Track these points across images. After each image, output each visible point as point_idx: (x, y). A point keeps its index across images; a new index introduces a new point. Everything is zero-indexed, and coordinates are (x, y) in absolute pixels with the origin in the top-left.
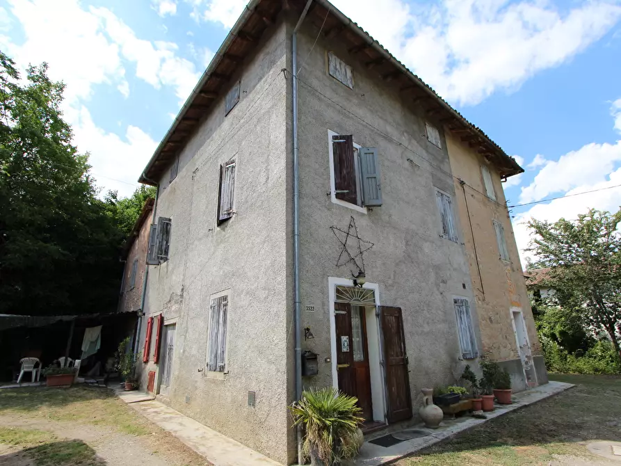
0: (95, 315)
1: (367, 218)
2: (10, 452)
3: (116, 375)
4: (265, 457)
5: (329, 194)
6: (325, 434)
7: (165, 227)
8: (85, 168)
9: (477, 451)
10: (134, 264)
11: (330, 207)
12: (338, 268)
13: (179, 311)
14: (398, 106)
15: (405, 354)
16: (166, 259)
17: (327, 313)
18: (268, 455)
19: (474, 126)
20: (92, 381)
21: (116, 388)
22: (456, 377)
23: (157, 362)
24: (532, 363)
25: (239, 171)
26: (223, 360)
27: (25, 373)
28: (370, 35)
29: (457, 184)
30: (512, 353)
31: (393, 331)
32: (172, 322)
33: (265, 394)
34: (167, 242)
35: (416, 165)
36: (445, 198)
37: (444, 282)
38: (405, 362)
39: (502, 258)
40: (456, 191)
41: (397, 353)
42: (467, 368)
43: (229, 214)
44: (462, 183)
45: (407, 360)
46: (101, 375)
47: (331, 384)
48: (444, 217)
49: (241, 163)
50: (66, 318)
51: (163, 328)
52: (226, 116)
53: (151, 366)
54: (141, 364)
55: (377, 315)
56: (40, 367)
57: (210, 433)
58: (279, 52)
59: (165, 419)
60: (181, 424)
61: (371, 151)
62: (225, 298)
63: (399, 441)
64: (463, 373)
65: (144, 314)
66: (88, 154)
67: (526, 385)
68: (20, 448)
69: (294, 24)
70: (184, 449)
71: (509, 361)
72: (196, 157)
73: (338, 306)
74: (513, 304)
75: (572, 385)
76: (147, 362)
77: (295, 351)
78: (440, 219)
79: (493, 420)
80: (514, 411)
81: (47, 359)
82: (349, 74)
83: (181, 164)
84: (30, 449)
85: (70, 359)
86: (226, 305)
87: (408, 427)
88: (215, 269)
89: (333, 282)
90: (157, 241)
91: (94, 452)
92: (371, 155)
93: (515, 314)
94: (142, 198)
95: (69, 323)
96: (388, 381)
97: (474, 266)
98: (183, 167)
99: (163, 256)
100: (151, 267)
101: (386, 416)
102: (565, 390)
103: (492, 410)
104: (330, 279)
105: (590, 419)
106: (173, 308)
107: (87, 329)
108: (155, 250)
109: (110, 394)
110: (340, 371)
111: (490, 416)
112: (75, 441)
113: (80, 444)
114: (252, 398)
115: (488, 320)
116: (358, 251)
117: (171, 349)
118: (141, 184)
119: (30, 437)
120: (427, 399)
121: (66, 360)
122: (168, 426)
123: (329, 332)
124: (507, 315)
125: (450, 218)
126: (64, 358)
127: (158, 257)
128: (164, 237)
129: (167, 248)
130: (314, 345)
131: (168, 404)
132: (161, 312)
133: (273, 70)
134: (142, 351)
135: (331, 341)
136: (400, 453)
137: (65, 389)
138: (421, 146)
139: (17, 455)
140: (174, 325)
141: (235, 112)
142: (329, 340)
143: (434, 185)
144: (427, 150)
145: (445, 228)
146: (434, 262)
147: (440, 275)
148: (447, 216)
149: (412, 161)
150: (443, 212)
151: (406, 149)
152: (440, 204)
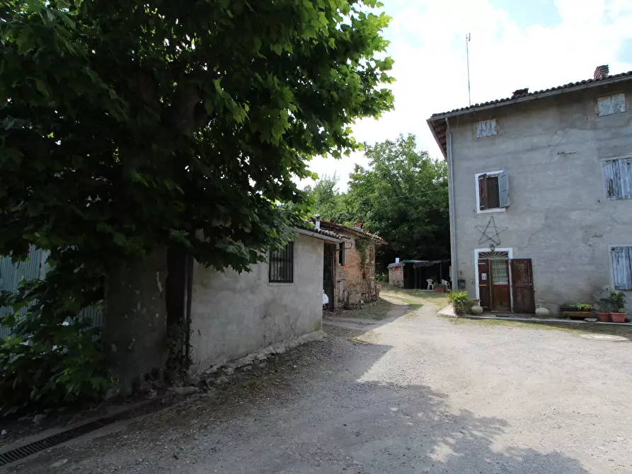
1: (505, 213)
11: (476, 216)
12: (480, 244)
15: (532, 283)
17: (473, 265)
27: (430, 286)
31: (523, 271)
35: (569, 154)
36: (621, 161)
37: (596, 236)
41: (524, 282)
45: (531, 286)
48: (612, 182)
50: (437, 262)
55: (510, 264)
56: (434, 283)
73: (480, 261)
78: (603, 186)
81: (435, 280)
82: (494, 124)
96: (514, 294)
104: (476, 249)
110: (481, 287)
116: (495, 233)
123: (474, 272)
135: (476, 275)
138: (585, 129)
143: (599, 158)
144: (594, 128)
145: (612, 192)
146: (583, 225)
147: (591, 232)
148: (620, 179)
149: (563, 153)
150: (612, 178)
151: (557, 145)
152: (608, 171)
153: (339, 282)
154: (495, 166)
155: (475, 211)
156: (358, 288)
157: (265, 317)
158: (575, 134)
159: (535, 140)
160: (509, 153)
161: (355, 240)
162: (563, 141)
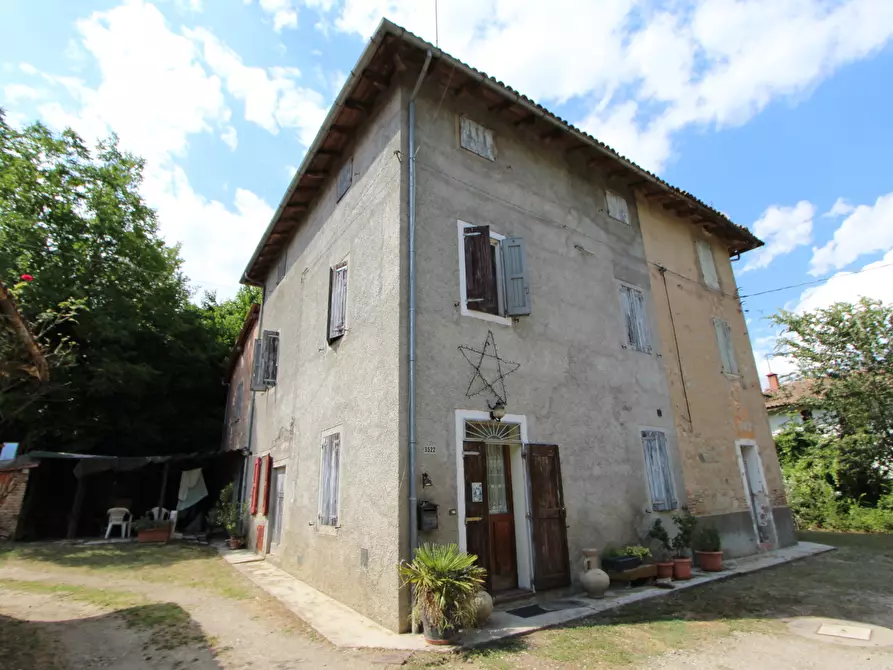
0: (193, 455)
1: (511, 331)
2: (100, 613)
3: (221, 530)
4: (377, 625)
5: (457, 305)
6: (436, 596)
7: (272, 343)
8: (176, 264)
9: (638, 625)
10: (239, 389)
11: (459, 321)
12: (468, 398)
13: (288, 450)
14: (562, 174)
15: (562, 504)
16: (274, 384)
17: (452, 456)
18: (380, 623)
19: (678, 190)
20: (192, 537)
21: (220, 546)
22: (641, 534)
23: (266, 514)
24: (770, 516)
25: (351, 277)
26: (335, 511)
27: (114, 527)
28: (514, 90)
29: (653, 271)
30: (736, 504)
31: (547, 474)
32: (281, 464)
33: (378, 552)
34: (275, 363)
35: (588, 253)
36: (633, 293)
37: (626, 409)
38: (562, 515)
39: (725, 370)
40: (652, 282)
41: (550, 503)
42: (658, 522)
43: (340, 331)
44: (662, 270)
45: (564, 512)
46: (203, 530)
47: (456, 541)
48: (630, 321)
49: (352, 267)
50: (159, 459)
51: (272, 472)
52: (338, 202)
53: (260, 520)
54: (248, 516)
55: (523, 456)
56: (131, 519)
57: (322, 598)
58: (393, 125)
59: (272, 583)
60: (290, 589)
61: (517, 243)
62: (337, 436)
63: (545, 612)
64: (651, 529)
65: (251, 454)
66: (179, 246)
67: (757, 547)
68: (110, 610)
69: (411, 87)
70: (288, 614)
71: (731, 514)
72: (305, 253)
73: (468, 446)
74: (741, 434)
75: (829, 547)
76: (255, 513)
77: (410, 501)
78: (623, 323)
79: (682, 591)
80: (720, 580)
81: (138, 511)
82: (489, 140)
83: (289, 260)
84: (121, 611)
85: (164, 510)
86: (337, 445)
87: (565, 596)
88: (327, 399)
89: (461, 416)
90: (262, 362)
91: (188, 615)
92: (517, 248)
93: (744, 449)
94: (247, 299)
95: (161, 465)
96: (536, 539)
97: (678, 385)
98: (291, 265)
99: (270, 380)
100: (258, 394)
101: (534, 582)
102: (816, 554)
103: (687, 578)
104: (457, 411)
105: (822, 591)
106: (283, 447)
107: (184, 473)
108: (261, 372)
109: (211, 553)
110: (470, 526)
111: (680, 585)
112: (169, 604)
113: (174, 607)
114: (365, 555)
115: (697, 458)
116: (497, 375)
117: (282, 498)
118: (243, 286)
119: (122, 599)
120: (589, 562)
121: (160, 511)
122: (275, 591)
123: (455, 477)
124: (731, 449)
125: (639, 321)
126: (158, 508)
127: (264, 382)
128: (271, 356)
129: (275, 369)
130: (435, 493)
131: (279, 565)
132: (269, 451)
133: (386, 149)
134: (250, 501)
135: (459, 488)
136: (537, 624)
137: (160, 546)
138: (598, 225)
139: (108, 616)
140: (284, 467)
141: (347, 198)
142: (455, 488)
143: (616, 277)
144: (607, 230)
145: (631, 336)
146: (612, 384)
147: (621, 400)
148: (636, 318)
149: (580, 248)
150: (629, 314)
151: (573, 233)
158: (589, 225)
159: (547, 207)
162: (579, 230)
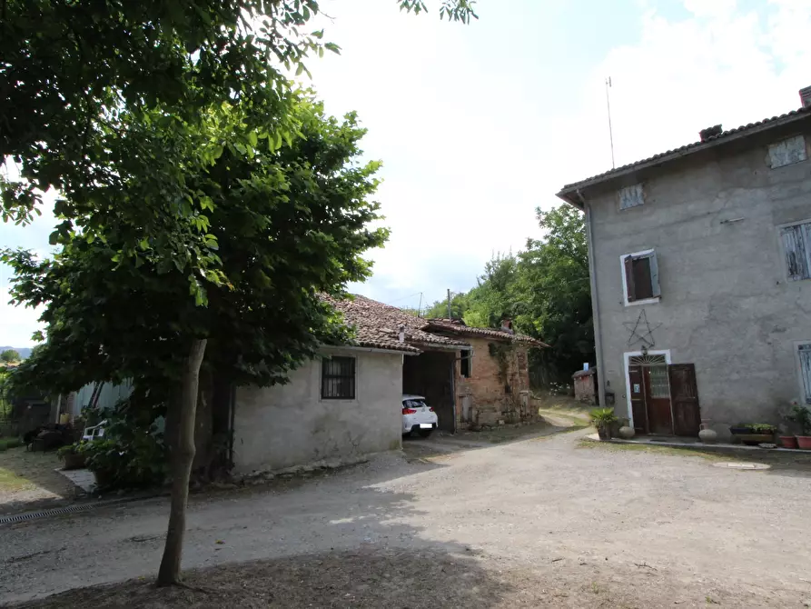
1: (658, 304)
11: (623, 310)
12: (630, 347)
17: (623, 373)
35: (736, 221)
36: (803, 228)
37: (777, 331)
41: (686, 394)
45: (695, 399)
48: (794, 255)
73: (631, 368)
78: (784, 261)
82: (639, 191)
89: (627, 355)
104: (625, 353)
110: (634, 402)
116: (647, 332)
123: (625, 382)
130: (614, 389)
135: (627, 386)
138: (754, 188)
143: (775, 225)
144: (767, 185)
145: (795, 269)
146: (759, 316)
147: (771, 326)
148: (804, 250)
149: (727, 221)
150: (794, 250)
151: (719, 212)
152: (788, 242)
153: (461, 397)
154: (644, 244)
155: (622, 303)
156: (497, 405)
157: (316, 432)
158: (742, 195)
159: (691, 207)
160: (661, 226)
161: (489, 345)
162: (727, 206)
